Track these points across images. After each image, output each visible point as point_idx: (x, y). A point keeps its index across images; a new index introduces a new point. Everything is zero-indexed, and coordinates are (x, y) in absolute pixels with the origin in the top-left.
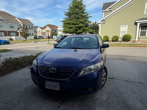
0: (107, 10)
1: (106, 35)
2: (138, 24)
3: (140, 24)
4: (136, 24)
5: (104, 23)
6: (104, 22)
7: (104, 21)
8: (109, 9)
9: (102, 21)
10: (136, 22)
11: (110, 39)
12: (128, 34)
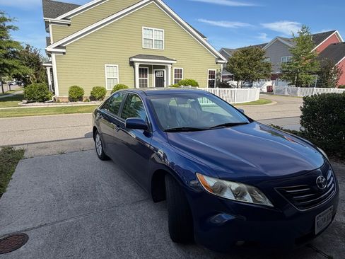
0: (59, 19)
1: (77, 85)
2: (137, 66)
3: (140, 65)
4: (132, 64)
5: (64, 53)
6: (64, 51)
7: (64, 48)
8: (64, 19)
9: (59, 47)
10: (134, 59)
11: (87, 94)
12: (121, 83)
